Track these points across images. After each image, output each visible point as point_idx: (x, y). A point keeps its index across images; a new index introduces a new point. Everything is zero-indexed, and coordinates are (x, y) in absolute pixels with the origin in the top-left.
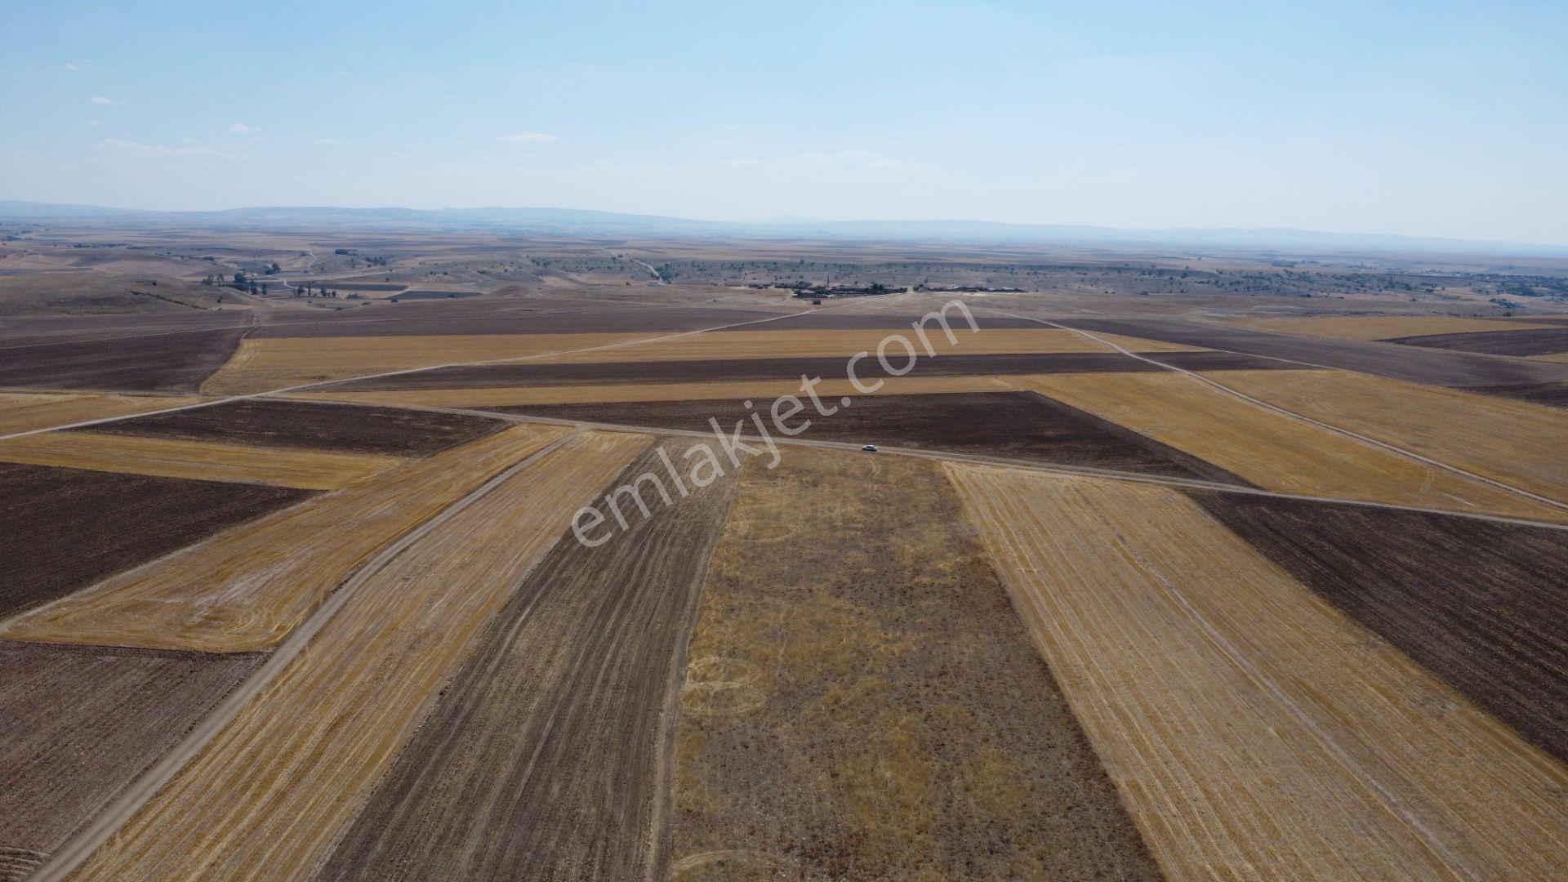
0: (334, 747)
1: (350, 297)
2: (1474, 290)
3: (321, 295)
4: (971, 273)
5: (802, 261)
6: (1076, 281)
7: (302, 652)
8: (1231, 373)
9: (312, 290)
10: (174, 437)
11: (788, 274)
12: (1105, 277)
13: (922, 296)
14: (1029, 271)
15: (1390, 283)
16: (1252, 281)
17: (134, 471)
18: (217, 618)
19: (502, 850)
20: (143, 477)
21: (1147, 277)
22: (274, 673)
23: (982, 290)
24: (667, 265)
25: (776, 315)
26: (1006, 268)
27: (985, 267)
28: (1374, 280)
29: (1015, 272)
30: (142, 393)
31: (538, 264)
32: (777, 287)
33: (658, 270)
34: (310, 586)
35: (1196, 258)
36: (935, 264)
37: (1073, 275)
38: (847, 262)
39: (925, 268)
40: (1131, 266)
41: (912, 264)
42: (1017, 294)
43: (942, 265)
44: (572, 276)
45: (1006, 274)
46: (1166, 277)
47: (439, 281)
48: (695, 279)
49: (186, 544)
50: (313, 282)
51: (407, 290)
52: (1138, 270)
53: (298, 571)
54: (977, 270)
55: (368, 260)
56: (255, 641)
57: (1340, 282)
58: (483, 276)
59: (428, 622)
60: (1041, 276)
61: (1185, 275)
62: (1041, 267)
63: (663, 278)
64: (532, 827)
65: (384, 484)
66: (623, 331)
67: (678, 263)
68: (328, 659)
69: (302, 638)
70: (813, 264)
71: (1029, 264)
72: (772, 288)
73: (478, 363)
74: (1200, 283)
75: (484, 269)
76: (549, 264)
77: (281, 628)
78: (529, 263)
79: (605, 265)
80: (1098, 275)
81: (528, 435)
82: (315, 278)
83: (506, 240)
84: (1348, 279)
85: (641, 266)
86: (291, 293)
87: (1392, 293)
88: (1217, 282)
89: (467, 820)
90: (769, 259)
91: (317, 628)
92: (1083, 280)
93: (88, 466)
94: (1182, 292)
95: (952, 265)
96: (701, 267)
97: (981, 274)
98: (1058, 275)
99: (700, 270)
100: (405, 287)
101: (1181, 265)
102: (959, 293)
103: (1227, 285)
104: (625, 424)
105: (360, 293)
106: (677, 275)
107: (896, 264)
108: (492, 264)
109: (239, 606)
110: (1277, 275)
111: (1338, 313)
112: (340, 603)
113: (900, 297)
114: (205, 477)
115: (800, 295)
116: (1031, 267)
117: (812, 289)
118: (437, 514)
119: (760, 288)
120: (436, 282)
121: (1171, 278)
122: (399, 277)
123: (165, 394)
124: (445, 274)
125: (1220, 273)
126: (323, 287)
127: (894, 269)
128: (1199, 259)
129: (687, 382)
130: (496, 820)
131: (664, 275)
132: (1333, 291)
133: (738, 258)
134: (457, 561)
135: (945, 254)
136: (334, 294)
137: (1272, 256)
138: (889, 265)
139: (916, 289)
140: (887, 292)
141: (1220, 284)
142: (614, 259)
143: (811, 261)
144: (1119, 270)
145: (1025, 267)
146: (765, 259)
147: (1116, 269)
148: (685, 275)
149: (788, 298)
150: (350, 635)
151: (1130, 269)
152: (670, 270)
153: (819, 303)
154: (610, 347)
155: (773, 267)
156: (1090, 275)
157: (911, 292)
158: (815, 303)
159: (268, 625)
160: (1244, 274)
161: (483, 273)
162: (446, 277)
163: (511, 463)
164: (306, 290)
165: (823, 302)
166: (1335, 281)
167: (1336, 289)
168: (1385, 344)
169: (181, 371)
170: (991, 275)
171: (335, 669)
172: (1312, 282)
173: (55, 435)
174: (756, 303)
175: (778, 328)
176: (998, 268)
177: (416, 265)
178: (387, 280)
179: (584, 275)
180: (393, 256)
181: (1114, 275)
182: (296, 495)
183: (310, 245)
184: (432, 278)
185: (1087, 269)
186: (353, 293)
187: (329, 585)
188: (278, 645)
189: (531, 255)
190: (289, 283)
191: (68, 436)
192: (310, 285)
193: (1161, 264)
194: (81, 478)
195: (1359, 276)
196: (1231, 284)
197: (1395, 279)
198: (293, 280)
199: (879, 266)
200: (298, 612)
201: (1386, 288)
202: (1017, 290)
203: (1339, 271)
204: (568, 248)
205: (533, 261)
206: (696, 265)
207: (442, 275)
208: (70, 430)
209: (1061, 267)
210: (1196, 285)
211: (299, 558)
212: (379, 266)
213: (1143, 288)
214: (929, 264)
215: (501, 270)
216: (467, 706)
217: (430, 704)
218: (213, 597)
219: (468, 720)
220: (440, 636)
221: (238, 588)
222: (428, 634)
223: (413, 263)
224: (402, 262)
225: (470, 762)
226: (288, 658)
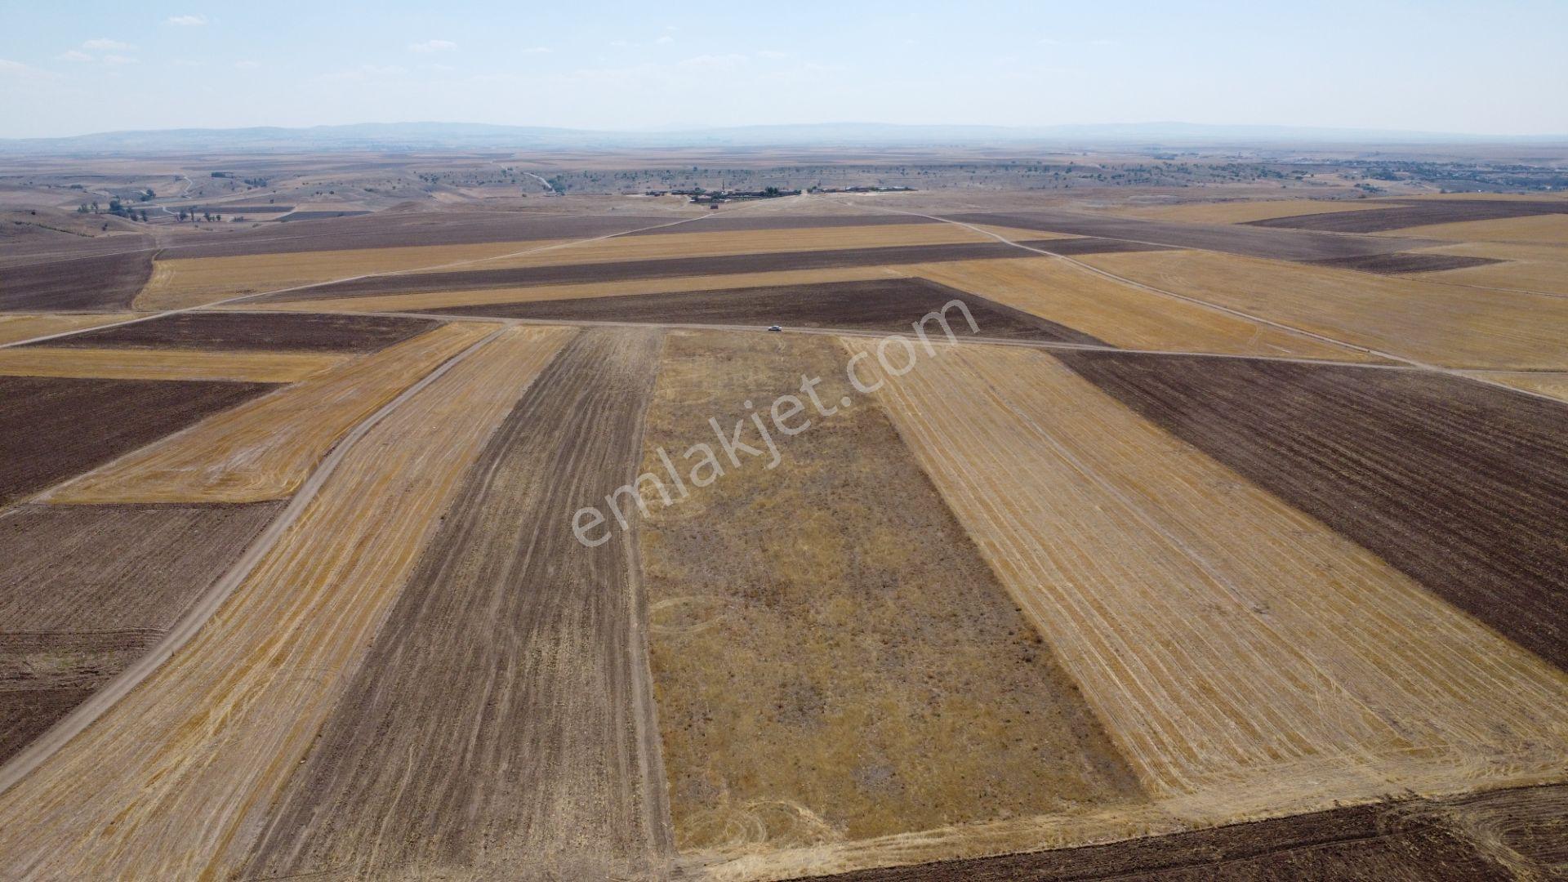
1: (236, 220)
2: (1340, 176)
3: (205, 220)
4: (863, 174)
5: (695, 169)
6: (965, 177)
7: (316, 499)
8: (1100, 255)
11: (683, 181)
12: (993, 174)
13: (816, 197)
14: (919, 169)
15: (1263, 172)
16: (1133, 174)
17: (100, 376)
18: (231, 479)
19: (519, 607)
21: (1033, 173)
22: (297, 512)
23: (873, 189)
24: (559, 177)
25: (676, 219)
26: (897, 169)
27: (877, 168)
28: (1249, 171)
29: (905, 171)
30: (75, 312)
31: (426, 180)
32: (674, 194)
33: (550, 181)
34: (304, 454)
35: (1081, 154)
36: (828, 166)
37: (963, 173)
38: (741, 168)
39: (819, 168)
40: (1017, 163)
41: (805, 167)
42: (908, 192)
43: (836, 166)
44: (463, 190)
45: (897, 173)
46: (1052, 173)
47: (326, 200)
48: (589, 189)
49: (178, 429)
52: (1024, 167)
53: (288, 443)
54: (869, 172)
56: (271, 493)
57: (1216, 172)
58: (372, 194)
59: (416, 473)
60: (932, 173)
61: (1069, 170)
62: (931, 167)
63: (556, 190)
65: (339, 376)
66: (530, 239)
67: (570, 175)
68: (338, 501)
69: (312, 488)
70: (708, 170)
71: (920, 164)
72: (669, 195)
73: (396, 274)
74: (1083, 177)
75: (372, 187)
76: (437, 179)
77: (290, 483)
78: (417, 179)
79: (496, 179)
80: (986, 172)
81: (461, 331)
84: (1224, 169)
85: (533, 178)
87: (1264, 181)
88: (1099, 176)
89: (487, 591)
90: (662, 167)
91: (321, 481)
92: (972, 177)
93: (55, 374)
94: (1067, 183)
95: (845, 167)
96: (594, 177)
97: (873, 175)
98: (948, 174)
99: (593, 180)
100: (292, 208)
101: (1065, 161)
102: (852, 194)
103: (1109, 179)
104: (549, 318)
106: (570, 186)
107: (789, 168)
108: (379, 181)
110: (1157, 168)
111: (1208, 200)
112: (335, 463)
113: (795, 199)
115: (697, 201)
116: (922, 167)
117: (708, 195)
118: (397, 396)
119: (656, 195)
120: (323, 201)
121: (1057, 174)
122: (284, 198)
123: (99, 312)
124: (332, 193)
125: (1103, 167)
126: (205, 210)
127: (788, 173)
128: (1085, 154)
129: (601, 281)
130: (509, 591)
131: (557, 186)
132: (1210, 181)
133: (630, 168)
134: (426, 429)
135: (839, 156)
136: (218, 218)
137: (1154, 149)
138: (783, 170)
139: (810, 191)
140: (781, 195)
141: (1103, 177)
142: (504, 173)
144: (1006, 167)
145: (916, 167)
147: (1003, 166)
148: (578, 187)
149: (686, 205)
150: (352, 484)
151: (1016, 166)
152: (562, 182)
153: (716, 207)
154: (521, 254)
155: (667, 175)
156: (978, 173)
157: (805, 194)
158: (713, 208)
159: (278, 481)
162: (333, 196)
163: (451, 354)
164: (189, 215)
165: (721, 206)
166: (1211, 172)
168: (1244, 227)
170: (883, 175)
171: (347, 508)
172: (1191, 173)
173: (8, 351)
174: (655, 210)
175: (679, 232)
176: (889, 169)
177: (300, 185)
179: (475, 189)
180: (273, 177)
182: (261, 389)
184: (318, 198)
185: (976, 167)
186: (238, 216)
187: (320, 451)
188: (292, 495)
190: (169, 208)
193: (1048, 160)
194: (53, 384)
195: (1233, 166)
196: (1113, 177)
197: (1268, 169)
199: (773, 170)
200: (301, 471)
201: (1259, 177)
202: (907, 189)
203: (1214, 163)
205: (421, 177)
206: (589, 173)
207: (328, 194)
209: (951, 166)
210: (1079, 178)
211: (285, 434)
212: (259, 188)
213: (1028, 182)
214: (822, 166)
215: (389, 188)
216: (466, 525)
217: (437, 526)
218: (222, 465)
219: (468, 533)
220: (429, 482)
221: (240, 458)
222: (417, 481)
223: (298, 183)
224: (284, 182)
225: (479, 559)
226: (305, 503)
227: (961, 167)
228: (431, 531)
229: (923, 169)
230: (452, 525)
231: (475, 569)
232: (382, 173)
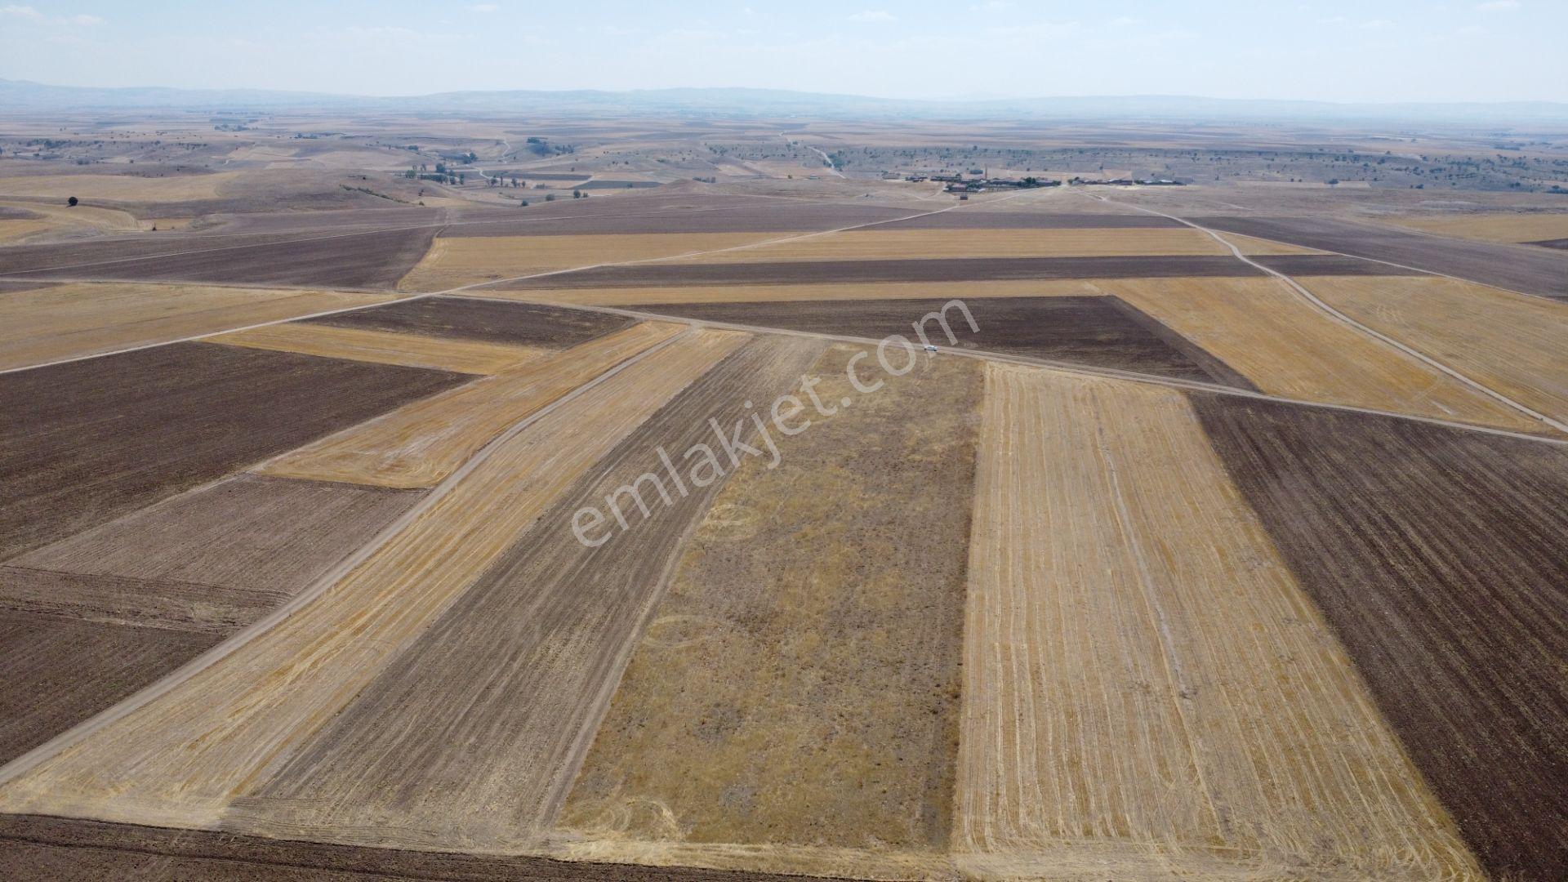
0: (463, 548)
1: (539, 187)
3: (512, 185)
4: (1136, 160)
6: (1261, 167)
7: (453, 490)
9: (504, 180)
10: (375, 329)
11: (960, 161)
12: (1294, 163)
13: (1074, 189)
14: (1213, 157)
16: (1456, 168)
17: (344, 356)
18: (398, 466)
19: (555, 607)
20: (351, 362)
21: (1340, 163)
22: (433, 502)
23: (1138, 182)
24: (842, 152)
25: (917, 211)
26: (1189, 153)
27: (1166, 153)
29: (1197, 157)
31: (714, 153)
32: (932, 180)
33: (831, 156)
34: (465, 446)
36: (1113, 149)
37: (1260, 160)
39: (1102, 154)
40: (1326, 151)
41: (1087, 150)
42: (1173, 187)
43: (1121, 150)
44: (746, 163)
45: (1178, 161)
46: (1361, 163)
47: (620, 171)
48: (864, 168)
49: (381, 413)
50: (506, 172)
51: (591, 180)
52: (1331, 155)
53: (456, 435)
54: (1158, 157)
55: (559, 148)
56: (422, 481)
58: (663, 165)
59: (540, 473)
60: (1225, 163)
61: (1382, 161)
62: (1226, 152)
63: (835, 165)
64: (576, 596)
65: (528, 371)
66: (767, 230)
67: (852, 150)
68: (469, 495)
69: (453, 481)
70: (986, 150)
71: (1216, 148)
72: (928, 181)
73: (627, 263)
74: (1397, 170)
75: (663, 157)
76: (725, 153)
77: (441, 474)
78: (706, 152)
80: (1287, 160)
81: (652, 331)
82: (508, 168)
83: (690, 125)
85: (814, 154)
86: (485, 184)
89: (537, 591)
90: (944, 144)
91: (464, 475)
92: (1269, 167)
93: (312, 352)
94: (1375, 179)
95: (1131, 151)
96: (874, 154)
97: (1161, 160)
98: (1243, 161)
99: (872, 158)
100: (591, 176)
101: (1381, 148)
103: (1427, 173)
104: (733, 322)
105: (547, 183)
106: (849, 162)
107: (1073, 150)
108: (672, 152)
109: (413, 458)
110: (1486, 161)
112: (482, 458)
114: (396, 363)
115: (950, 190)
116: (1216, 152)
117: (965, 183)
118: (564, 396)
119: (915, 181)
120: (617, 172)
121: (1366, 165)
122: (583, 167)
123: (369, 291)
124: (627, 163)
126: (514, 176)
127: (1069, 155)
130: (555, 592)
131: (836, 162)
135: (1131, 137)
136: (524, 184)
138: (1065, 151)
139: (1070, 181)
140: (1039, 185)
141: (1419, 170)
142: (788, 145)
143: (984, 147)
144: (1311, 155)
145: (1210, 152)
146: (939, 144)
147: (1307, 154)
148: (857, 163)
149: (939, 192)
150: (486, 480)
151: (1324, 154)
152: (843, 157)
153: (966, 199)
154: (747, 247)
155: (944, 154)
156: (1278, 160)
157: (1064, 185)
158: (962, 198)
159: (432, 471)
161: (662, 161)
162: (627, 166)
163: (630, 355)
164: (499, 179)
165: (971, 197)
168: (1528, 248)
169: (385, 269)
170: (1169, 161)
171: (472, 501)
173: (287, 326)
174: (905, 199)
175: (912, 227)
177: (600, 154)
178: (573, 170)
180: (581, 144)
181: (1305, 160)
182: (463, 379)
183: (507, 132)
184: (614, 168)
186: (540, 183)
187: (477, 446)
188: (437, 485)
189: (711, 143)
190: (485, 173)
191: (297, 327)
192: (503, 174)
194: (307, 362)
196: (1431, 171)
198: (487, 169)
199: (1055, 151)
200: (453, 463)
204: (747, 133)
205: (711, 148)
206: (868, 152)
207: (623, 164)
208: (298, 321)
209: (1248, 152)
210: (1392, 172)
211: (459, 426)
212: (567, 155)
213: (1332, 176)
214: (1107, 149)
215: (679, 158)
216: (554, 527)
217: (530, 525)
218: (397, 452)
219: (552, 535)
220: (546, 483)
221: (414, 446)
222: (538, 481)
223: (598, 152)
224: (588, 150)
225: (548, 560)
226: (443, 493)
227: (1260, 153)
228: (525, 530)
229: (1216, 155)
230: (543, 527)
231: (540, 569)
232: (675, 144)
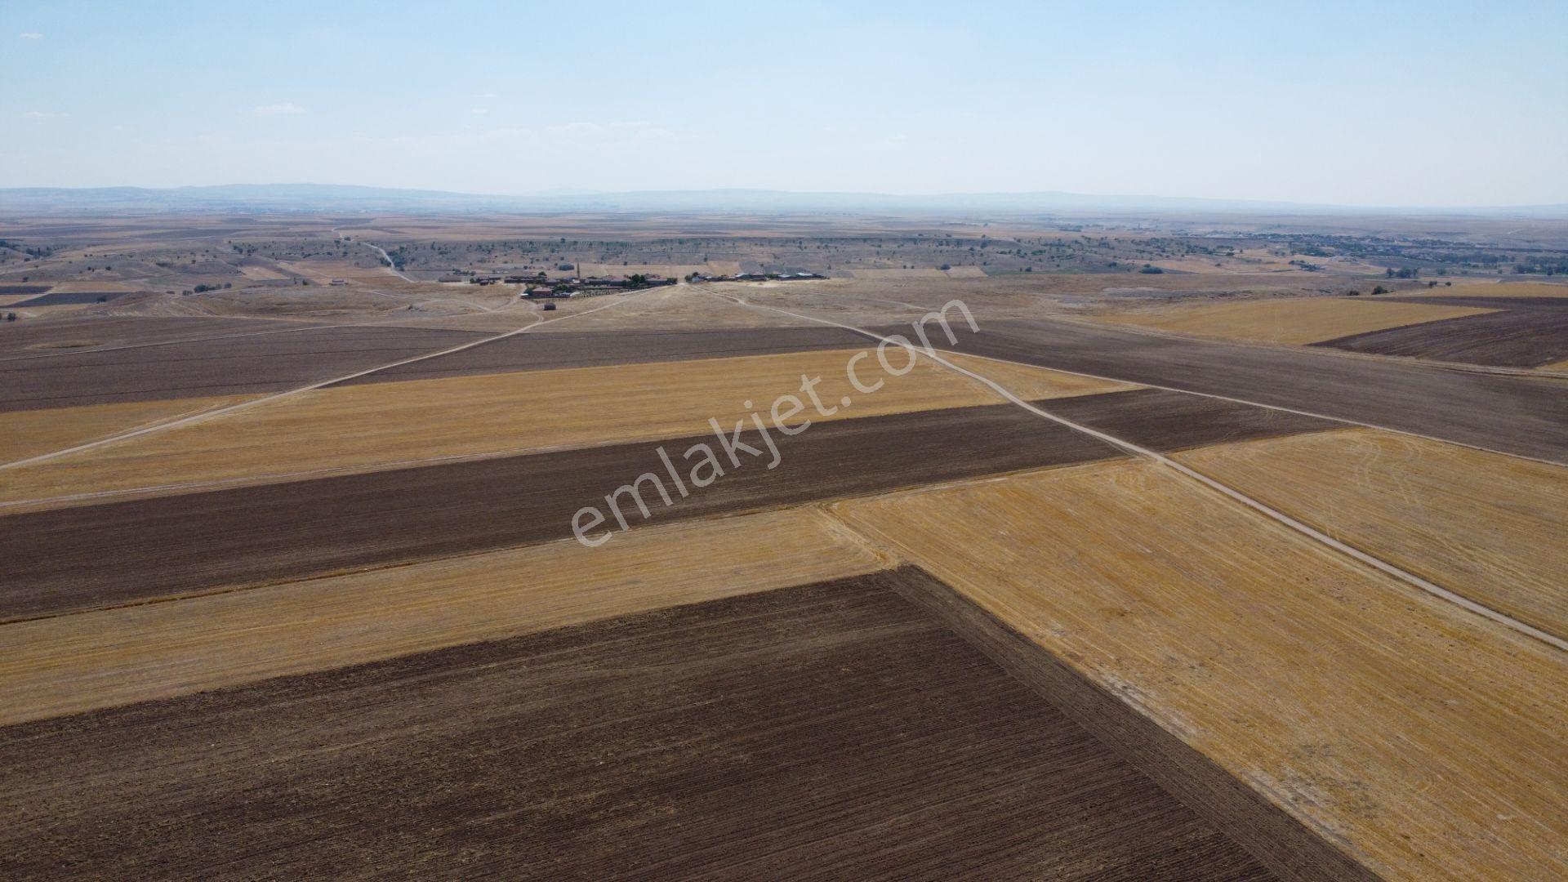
2: (1270, 252)
4: (754, 248)
5: (563, 240)
6: (870, 254)
11: (547, 255)
12: (901, 249)
14: (818, 244)
15: (1189, 247)
16: (1054, 249)
21: (944, 248)
23: (772, 276)
24: (402, 248)
27: (769, 241)
28: (1173, 244)
29: (803, 245)
31: (241, 251)
33: (390, 254)
35: (992, 225)
36: (715, 239)
37: (867, 247)
38: (615, 240)
39: (704, 244)
40: (927, 236)
41: (688, 240)
43: (724, 240)
44: (283, 265)
45: (794, 249)
46: (966, 248)
47: (97, 278)
48: (433, 265)
51: (49, 292)
52: (935, 240)
54: (762, 245)
55: (30, 252)
57: (1141, 247)
58: (162, 269)
60: (833, 250)
61: (984, 245)
62: (831, 239)
63: (397, 265)
67: (415, 245)
70: (575, 243)
71: (820, 236)
74: (1001, 253)
75: (168, 260)
76: (255, 250)
78: (230, 250)
79: (326, 249)
80: (894, 247)
84: (1148, 244)
85: (370, 249)
87: (1194, 258)
88: (1019, 252)
92: (878, 253)
94: (985, 264)
95: (734, 240)
96: (443, 250)
97: (766, 249)
98: (851, 249)
99: (441, 253)
100: (49, 288)
101: (978, 233)
103: (1030, 255)
106: (413, 260)
107: (671, 240)
108: (179, 253)
110: (1076, 242)
113: (670, 290)
116: (821, 240)
120: (94, 279)
121: (972, 249)
122: (51, 275)
124: (109, 269)
125: (1019, 241)
127: (669, 246)
128: (996, 226)
131: (397, 260)
132: (1136, 257)
133: (488, 238)
135: (728, 227)
138: (663, 241)
139: (688, 280)
141: (1022, 253)
142: (338, 242)
143: (573, 239)
144: (915, 241)
145: (815, 239)
146: (522, 237)
147: (911, 239)
148: (422, 260)
151: (925, 240)
152: (405, 254)
155: (528, 247)
156: (884, 247)
157: (682, 283)
160: (1043, 242)
161: (163, 265)
162: (109, 273)
166: (1135, 247)
167: (1139, 255)
170: (777, 250)
172: (1113, 248)
176: (785, 242)
178: (25, 280)
179: (298, 263)
181: (909, 246)
184: (88, 276)
185: (881, 240)
189: (237, 241)
193: (958, 232)
195: (1157, 240)
196: (1034, 253)
197: (1192, 243)
199: (652, 243)
201: (1187, 252)
204: (292, 229)
205: (235, 248)
206: (436, 246)
207: (103, 271)
209: (853, 239)
210: (999, 255)
213: (942, 262)
214: (708, 239)
215: (188, 261)
227: (865, 240)
229: (822, 243)
